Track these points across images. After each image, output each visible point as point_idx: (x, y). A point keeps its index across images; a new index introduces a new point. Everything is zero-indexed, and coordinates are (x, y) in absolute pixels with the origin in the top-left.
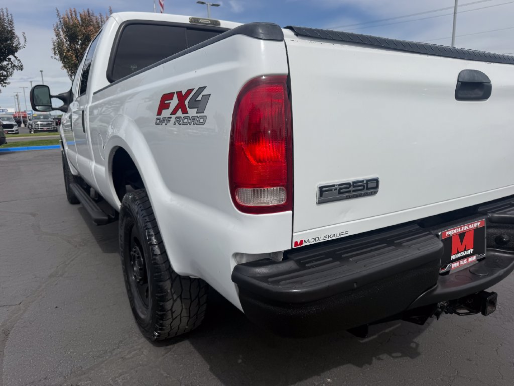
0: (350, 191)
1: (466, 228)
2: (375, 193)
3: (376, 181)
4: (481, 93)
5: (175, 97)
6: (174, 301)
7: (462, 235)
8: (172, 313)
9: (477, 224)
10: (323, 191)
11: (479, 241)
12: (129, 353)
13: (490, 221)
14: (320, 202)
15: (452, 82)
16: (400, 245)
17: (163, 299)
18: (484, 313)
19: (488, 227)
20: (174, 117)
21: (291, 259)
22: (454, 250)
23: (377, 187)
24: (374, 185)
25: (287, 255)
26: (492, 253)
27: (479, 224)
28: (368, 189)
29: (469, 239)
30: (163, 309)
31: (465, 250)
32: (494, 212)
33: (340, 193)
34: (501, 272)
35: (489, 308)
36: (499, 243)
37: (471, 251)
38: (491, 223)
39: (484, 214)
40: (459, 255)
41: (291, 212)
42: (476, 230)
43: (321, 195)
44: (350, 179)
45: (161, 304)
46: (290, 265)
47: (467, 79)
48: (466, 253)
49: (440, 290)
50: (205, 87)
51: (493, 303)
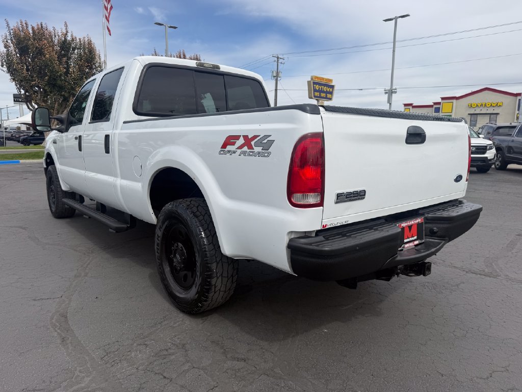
0: (351, 197)
1: (413, 222)
2: (364, 198)
3: (365, 191)
4: (420, 140)
5: (242, 138)
6: (218, 278)
7: (410, 227)
8: (215, 287)
9: (419, 220)
10: (339, 195)
11: (420, 231)
12: (175, 323)
13: (426, 219)
14: (336, 203)
15: (404, 134)
16: (376, 230)
17: (210, 277)
18: (424, 275)
19: (426, 223)
20: (239, 151)
21: (321, 235)
22: (405, 236)
23: (365, 195)
24: (363, 194)
25: (318, 233)
26: (428, 240)
27: (420, 220)
28: (360, 196)
29: (414, 230)
30: (210, 284)
31: (412, 237)
32: (428, 214)
33: (346, 198)
34: (433, 250)
35: (427, 272)
36: (432, 234)
37: (416, 237)
38: (428, 220)
39: (423, 214)
40: (408, 240)
41: (322, 207)
42: (418, 224)
43: (337, 199)
44: (351, 190)
45: (209, 280)
46: (321, 238)
47: (412, 132)
48: (413, 239)
49: (399, 258)
50: (270, 136)
51: (429, 269)
